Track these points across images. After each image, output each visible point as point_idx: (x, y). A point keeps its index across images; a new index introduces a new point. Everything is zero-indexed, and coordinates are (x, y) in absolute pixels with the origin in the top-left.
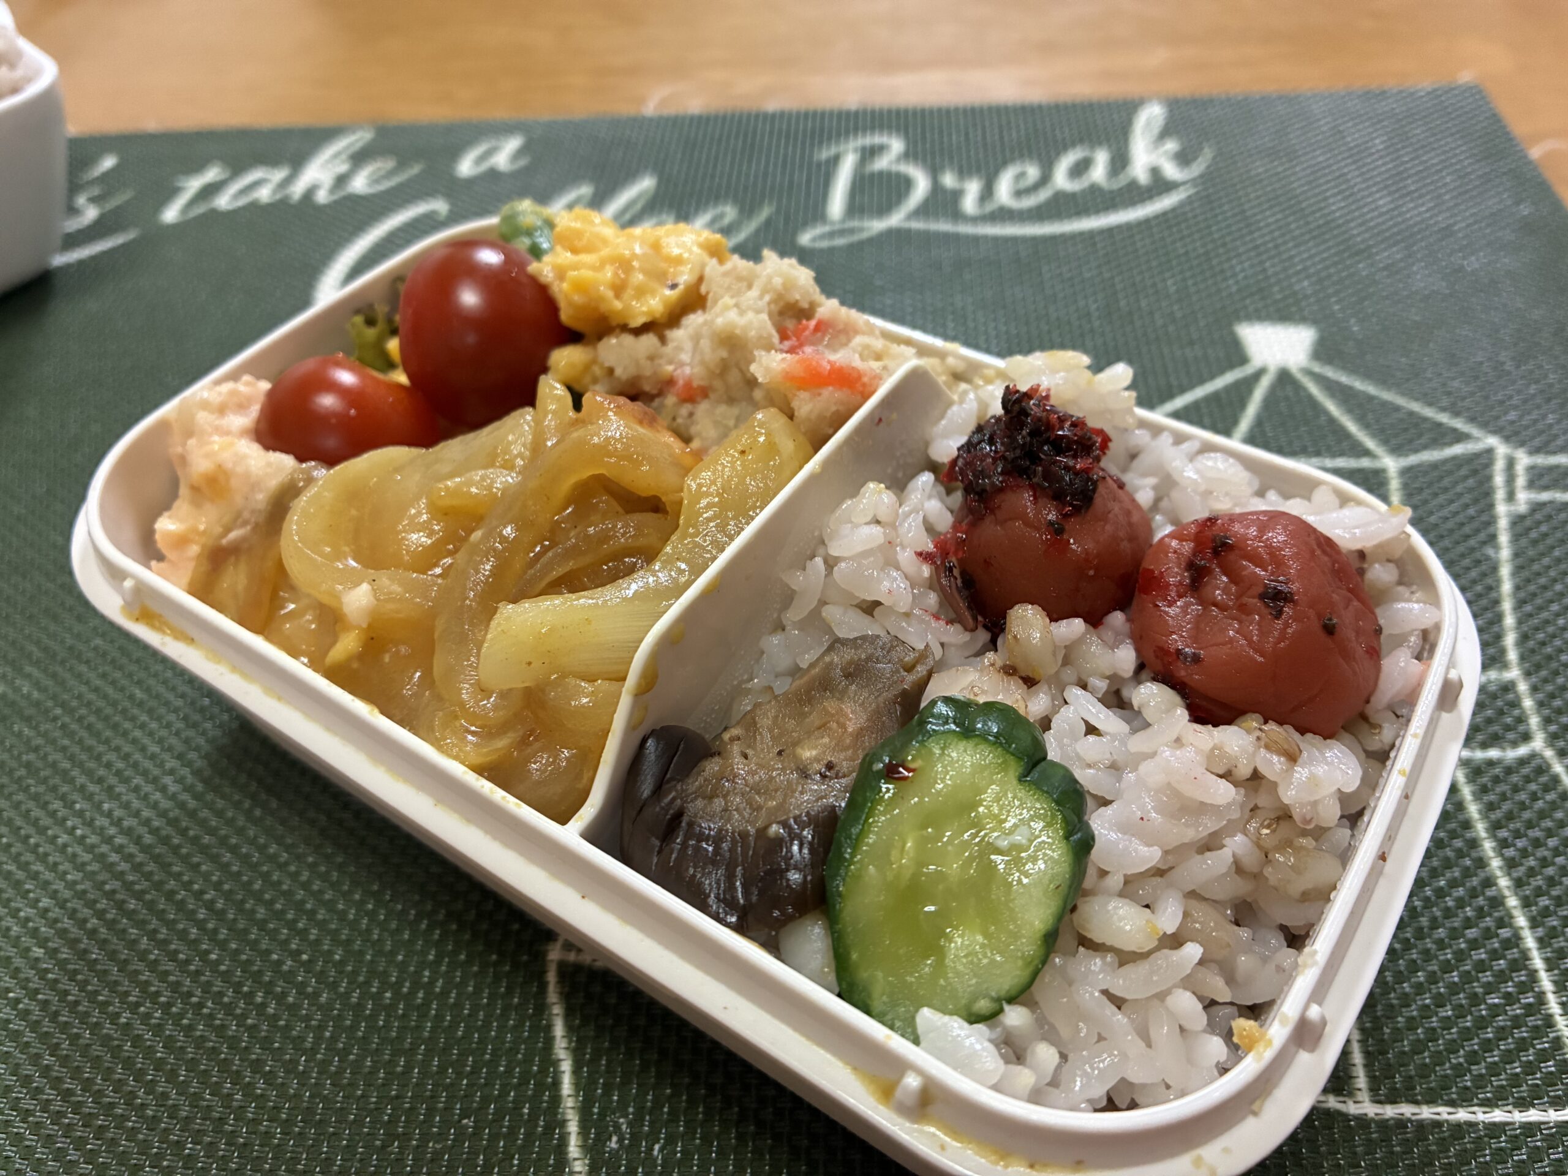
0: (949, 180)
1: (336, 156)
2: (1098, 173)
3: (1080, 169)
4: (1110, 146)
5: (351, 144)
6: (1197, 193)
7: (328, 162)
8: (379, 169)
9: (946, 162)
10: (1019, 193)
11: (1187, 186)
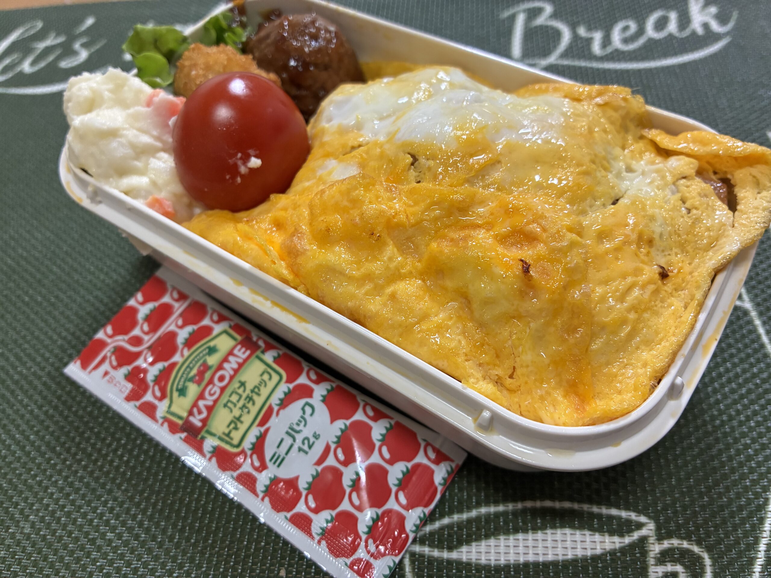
0: (582, 31)
2: (672, 27)
4: (677, 9)
6: (732, 41)
9: (580, 20)
10: (626, 41)
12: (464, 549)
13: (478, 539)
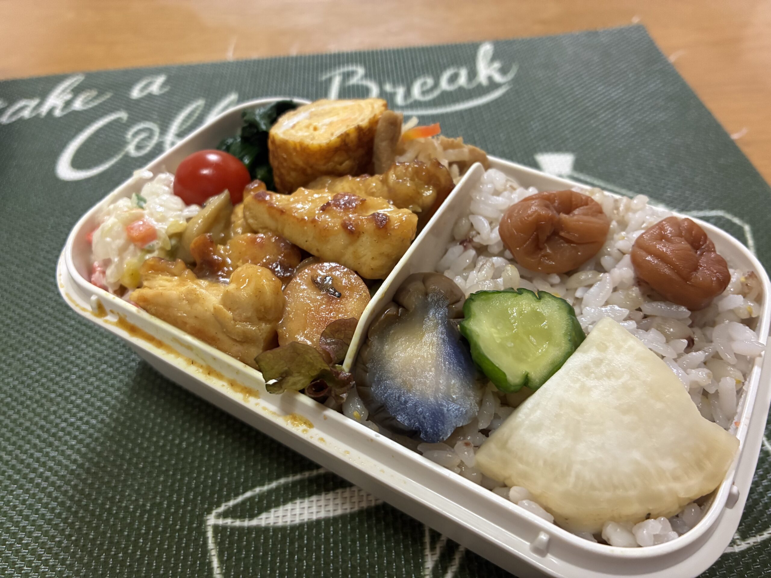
0: (388, 88)
1: (64, 91)
2: (462, 80)
3: (453, 79)
4: (467, 67)
5: (73, 83)
6: (511, 89)
7: (60, 94)
8: (88, 96)
9: (386, 78)
10: (424, 93)
11: (507, 84)
12: (264, 516)
13: (277, 505)
